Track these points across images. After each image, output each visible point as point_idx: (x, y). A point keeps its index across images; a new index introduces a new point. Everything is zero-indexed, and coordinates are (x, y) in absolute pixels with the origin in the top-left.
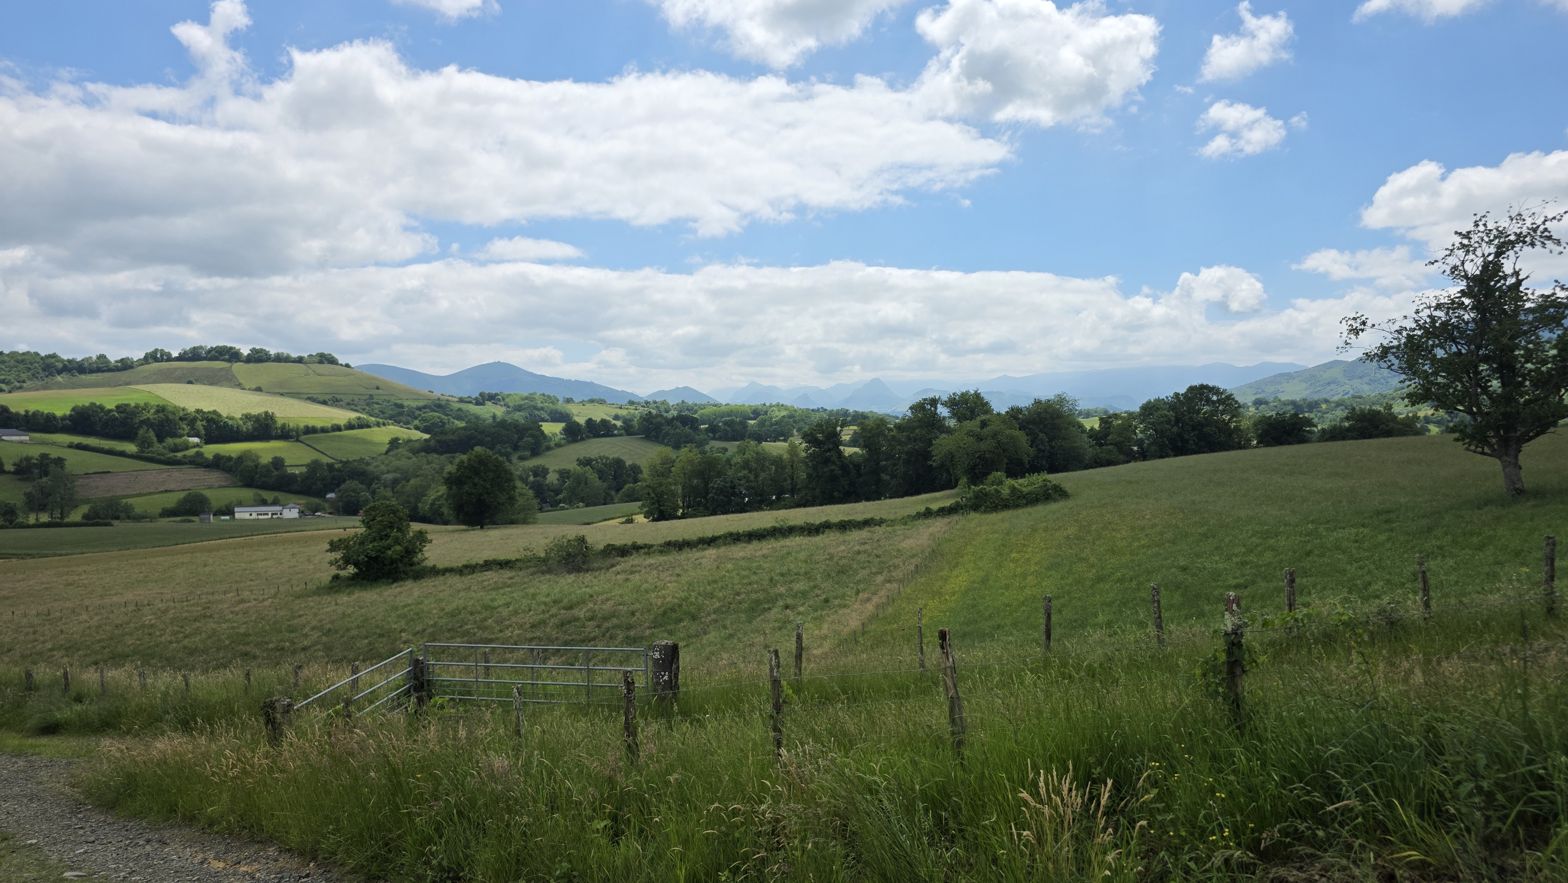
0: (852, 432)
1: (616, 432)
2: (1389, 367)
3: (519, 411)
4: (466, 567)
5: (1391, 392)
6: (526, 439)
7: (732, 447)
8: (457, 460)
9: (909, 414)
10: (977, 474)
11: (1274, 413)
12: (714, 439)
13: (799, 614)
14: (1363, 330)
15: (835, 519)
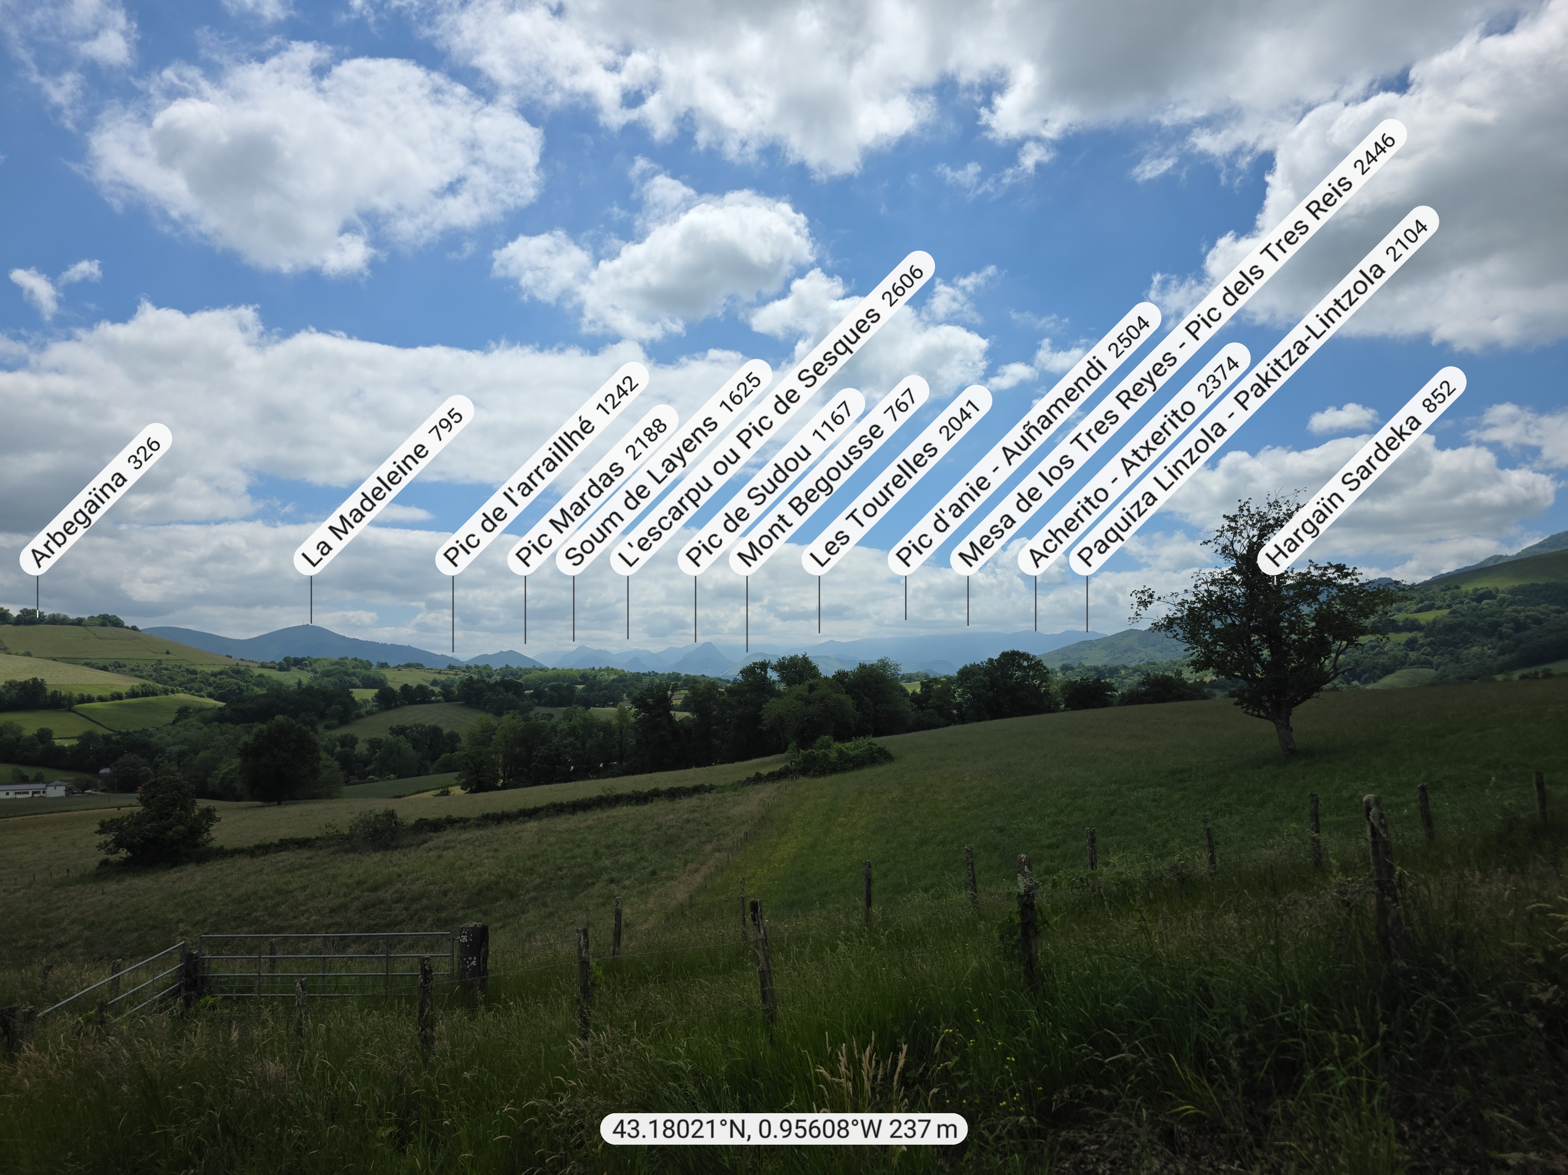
0: (683, 696)
1: (433, 698)
2: (1175, 637)
3: (328, 676)
4: (258, 847)
5: (1180, 659)
6: (334, 707)
7: (558, 713)
8: (255, 730)
9: (740, 678)
10: (806, 737)
11: (1079, 678)
12: (539, 704)
13: (624, 887)
14: (1150, 603)
15: (663, 787)
